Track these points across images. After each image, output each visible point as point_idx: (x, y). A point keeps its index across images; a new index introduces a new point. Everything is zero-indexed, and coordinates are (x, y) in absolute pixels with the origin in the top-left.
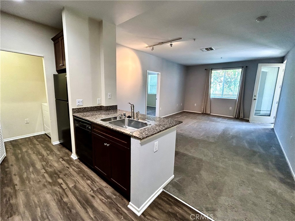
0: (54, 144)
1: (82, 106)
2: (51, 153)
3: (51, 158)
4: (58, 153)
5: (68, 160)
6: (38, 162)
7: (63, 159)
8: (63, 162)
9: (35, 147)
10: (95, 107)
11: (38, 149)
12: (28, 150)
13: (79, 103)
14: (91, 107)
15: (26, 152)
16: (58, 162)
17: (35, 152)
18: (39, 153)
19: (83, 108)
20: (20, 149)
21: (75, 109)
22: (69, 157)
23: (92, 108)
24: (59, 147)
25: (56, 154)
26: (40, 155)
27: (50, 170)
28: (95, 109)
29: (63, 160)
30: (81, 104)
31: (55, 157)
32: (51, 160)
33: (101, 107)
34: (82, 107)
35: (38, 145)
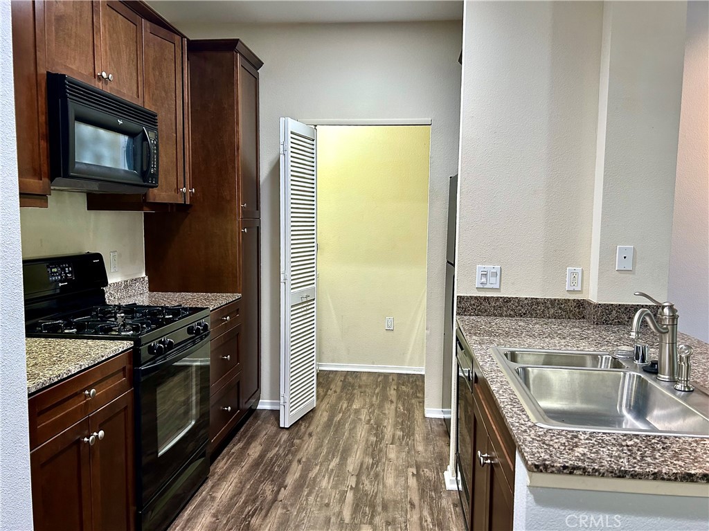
0: (427, 415)
1: (498, 290)
2: (403, 439)
3: (392, 455)
4: (420, 448)
5: (429, 481)
6: (358, 453)
7: (418, 472)
8: (412, 482)
9: (381, 407)
10: (553, 302)
11: (385, 414)
12: (363, 410)
13: (484, 280)
14: (535, 302)
15: (357, 411)
16: (400, 473)
17: (372, 421)
18: (377, 429)
19: (497, 299)
20: (350, 400)
21: (468, 298)
22: (438, 473)
23: (538, 304)
24: (436, 428)
25: (412, 449)
26: (376, 435)
27: (367, 486)
28: (552, 311)
29: (417, 475)
30: (493, 282)
31: (404, 455)
32: (390, 460)
33: (581, 304)
34: (495, 295)
35: (392, 402)
